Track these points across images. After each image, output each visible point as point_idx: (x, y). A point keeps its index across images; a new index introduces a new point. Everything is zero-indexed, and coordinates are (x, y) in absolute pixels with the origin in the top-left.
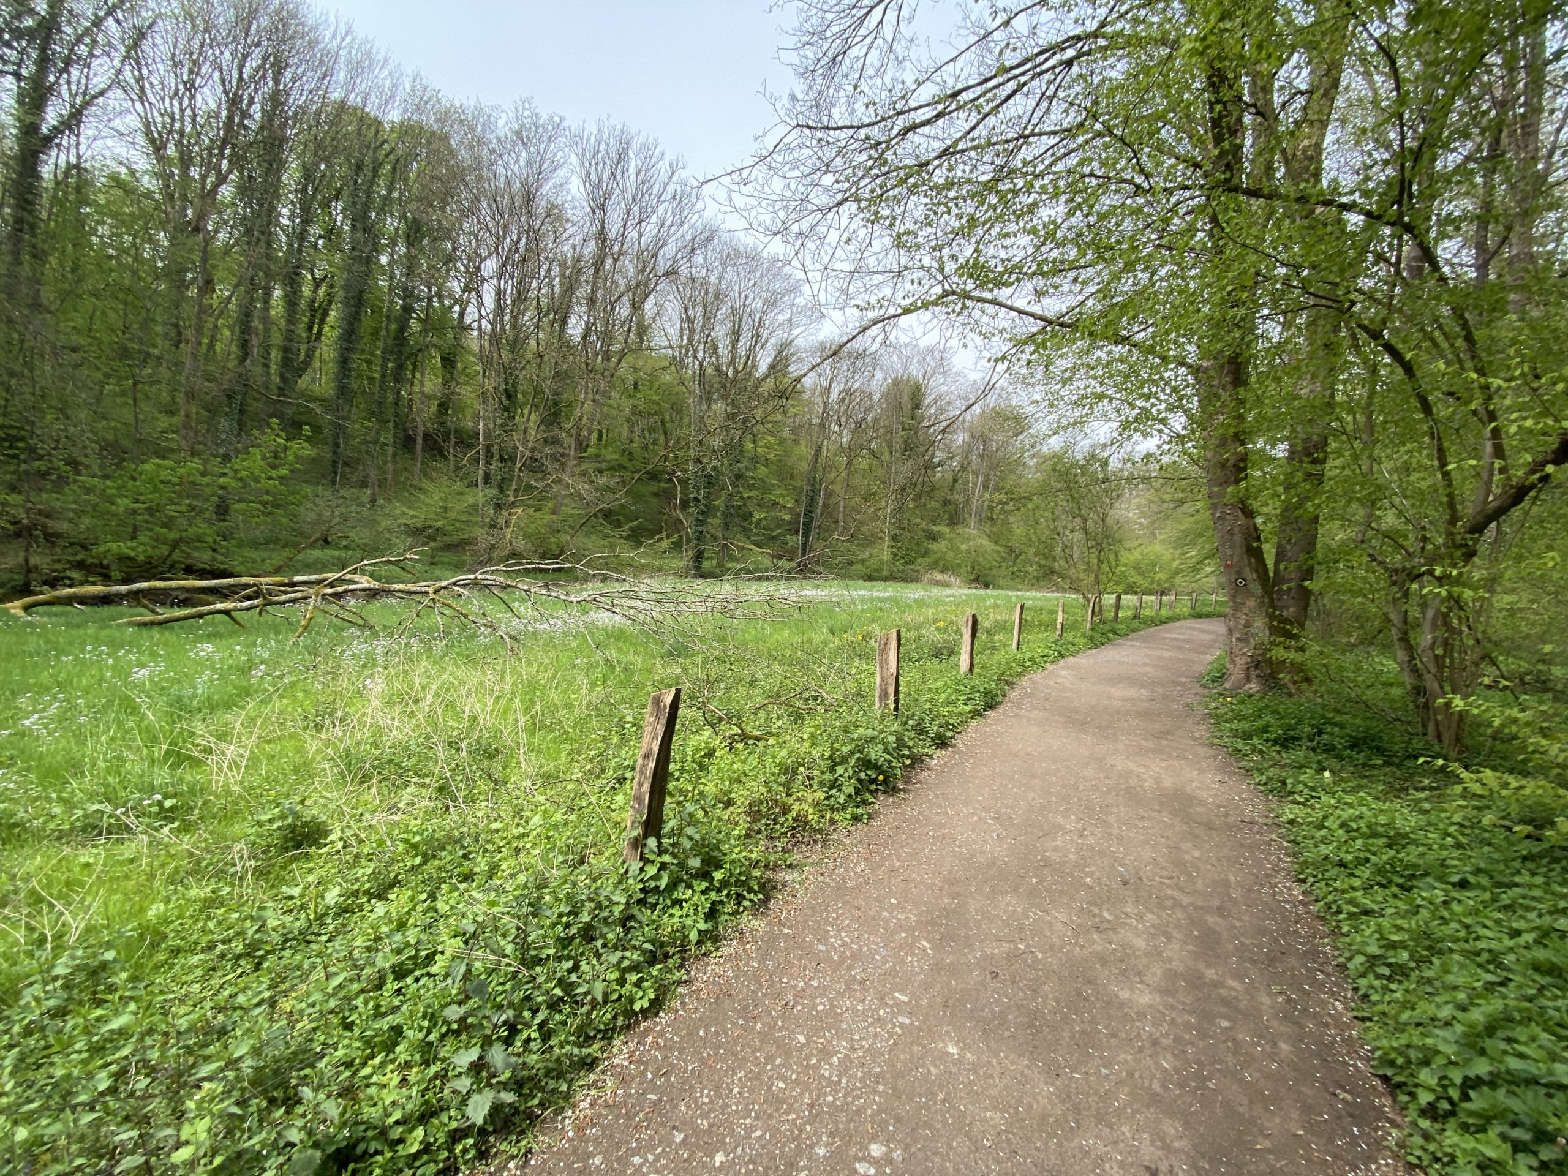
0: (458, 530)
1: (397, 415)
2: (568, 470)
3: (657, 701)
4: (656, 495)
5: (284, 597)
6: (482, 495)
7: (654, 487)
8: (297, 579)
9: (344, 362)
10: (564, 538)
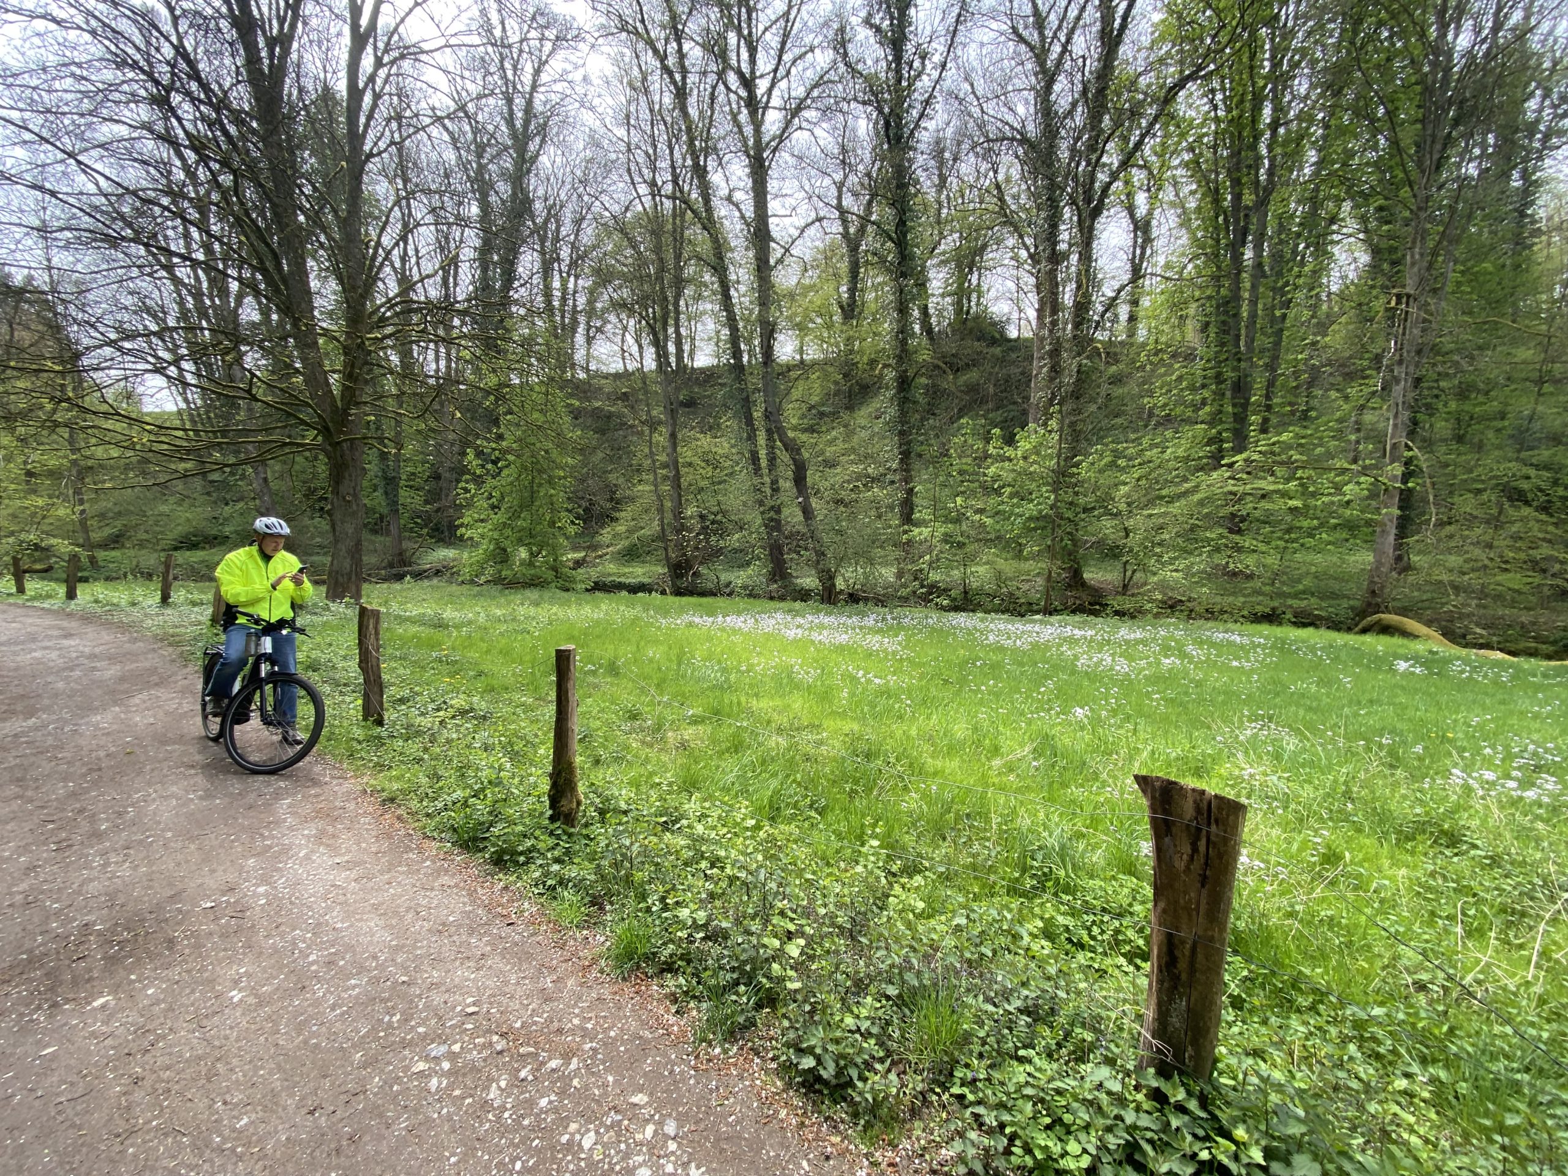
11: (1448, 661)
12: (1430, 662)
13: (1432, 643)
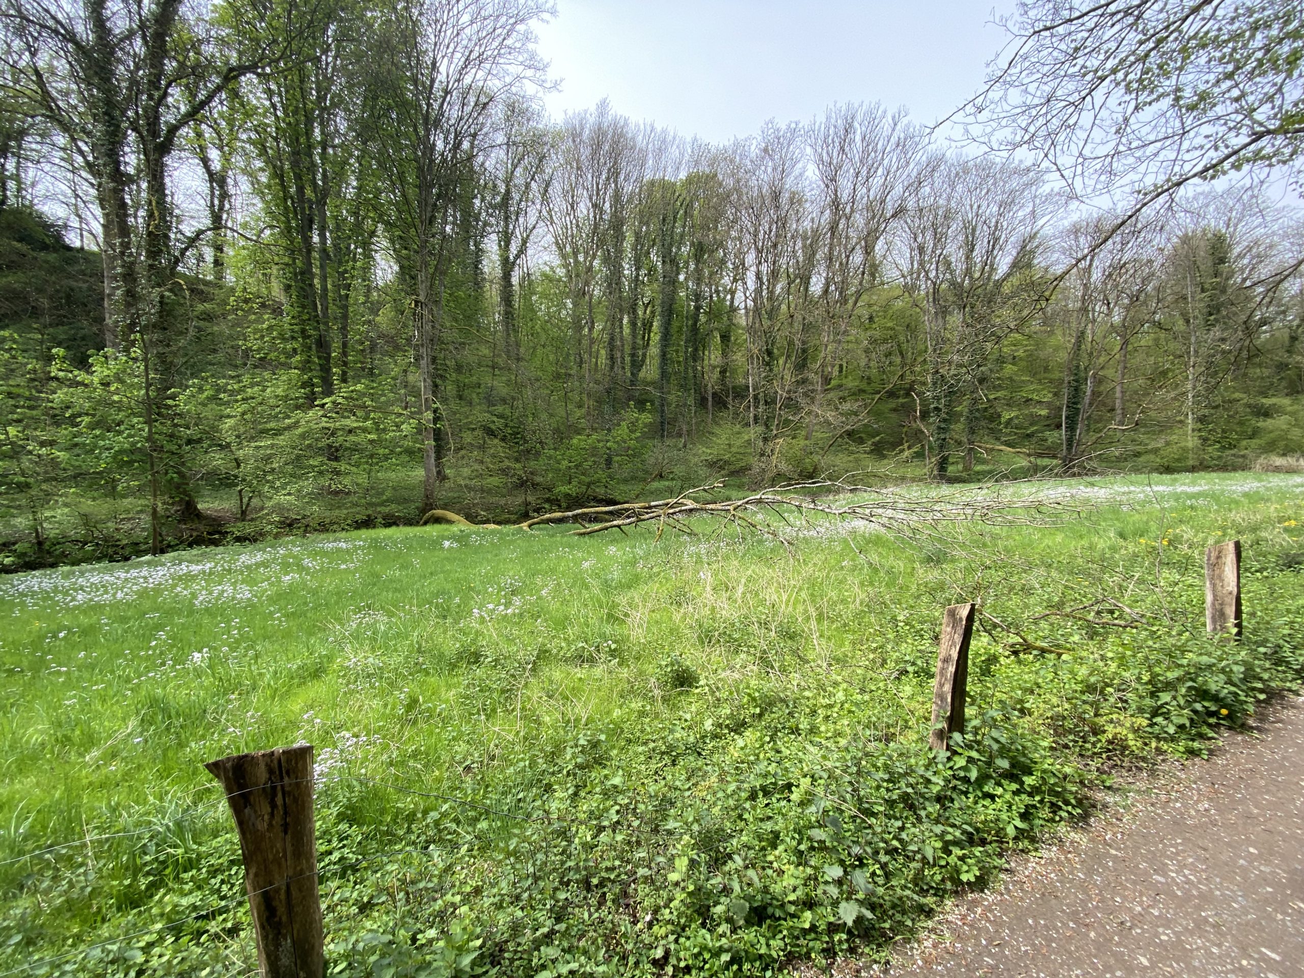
0: (738, 460)
1: (695, 384)
2: (817, 403)
3: (952, 614)
4: (895, 410)
5: (647, 516)
6: (754, 432)
7: (892, 403)
8: (653, 504)
9: (664, 355)
10: (816, 458)
11: (469, 535)
12: (462, 539)
13: (461, 525)
